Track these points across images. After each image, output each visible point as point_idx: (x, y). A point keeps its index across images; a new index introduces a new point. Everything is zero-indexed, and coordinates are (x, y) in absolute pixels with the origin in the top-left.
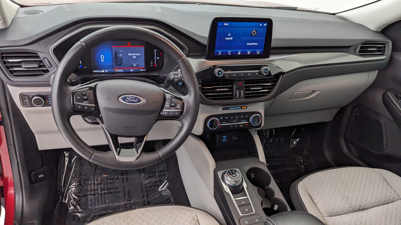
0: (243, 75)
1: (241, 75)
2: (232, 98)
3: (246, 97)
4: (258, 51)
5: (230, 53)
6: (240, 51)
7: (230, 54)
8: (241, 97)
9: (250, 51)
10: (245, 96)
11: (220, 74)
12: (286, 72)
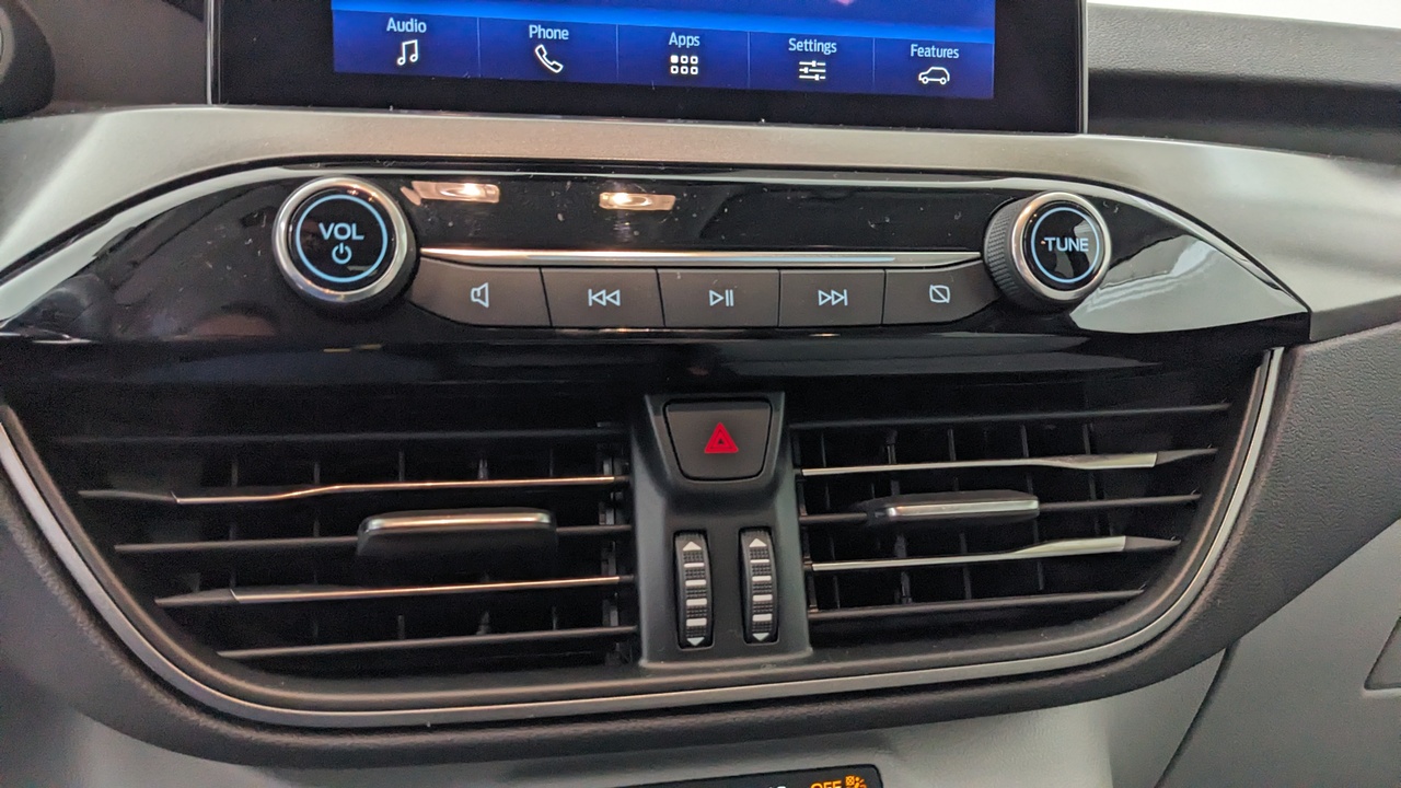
0: (729, 298)
1: (714, 298)
2: (618, 654)
3: (826, 639)
4: (929, 52)
5: (555, 48)
6: (695, 40)
7: (554, 67)
8: (747, 628)
9: (828, 48)
10: (813, 624)
11: (341, 255)
12: (1327, 315)
